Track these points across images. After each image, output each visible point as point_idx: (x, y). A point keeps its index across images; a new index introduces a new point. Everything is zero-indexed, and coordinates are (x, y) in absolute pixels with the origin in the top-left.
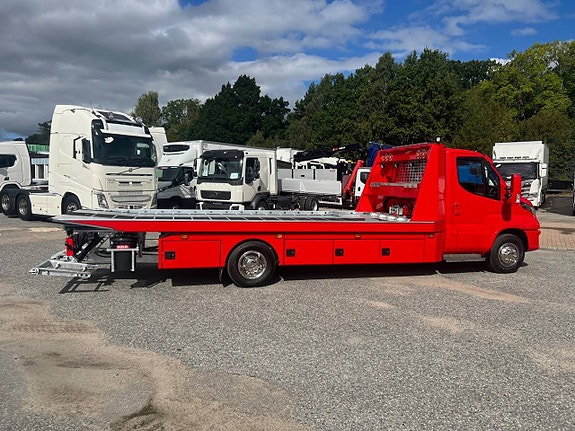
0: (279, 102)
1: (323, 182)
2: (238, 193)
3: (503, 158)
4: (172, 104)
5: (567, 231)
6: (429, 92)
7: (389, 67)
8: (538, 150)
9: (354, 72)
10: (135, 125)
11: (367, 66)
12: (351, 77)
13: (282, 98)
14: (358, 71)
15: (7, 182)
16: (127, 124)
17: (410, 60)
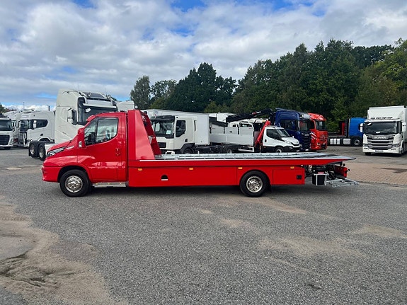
0: (229, 80)
1: (244, 136)
2: (171, 144)
3: (373, 119)
4: (158, 84)
5: (400, 171)
6: (333, 71)
7: (303, 54)
8: (401, 112)
9: (279, 59)
10: (106, 100)
11: (289, 54)
12: (277, 62)
13: (231, 78)
14: (282, 58)
15: (42, 137)
16: (101, 100)
17: (319, 49)
